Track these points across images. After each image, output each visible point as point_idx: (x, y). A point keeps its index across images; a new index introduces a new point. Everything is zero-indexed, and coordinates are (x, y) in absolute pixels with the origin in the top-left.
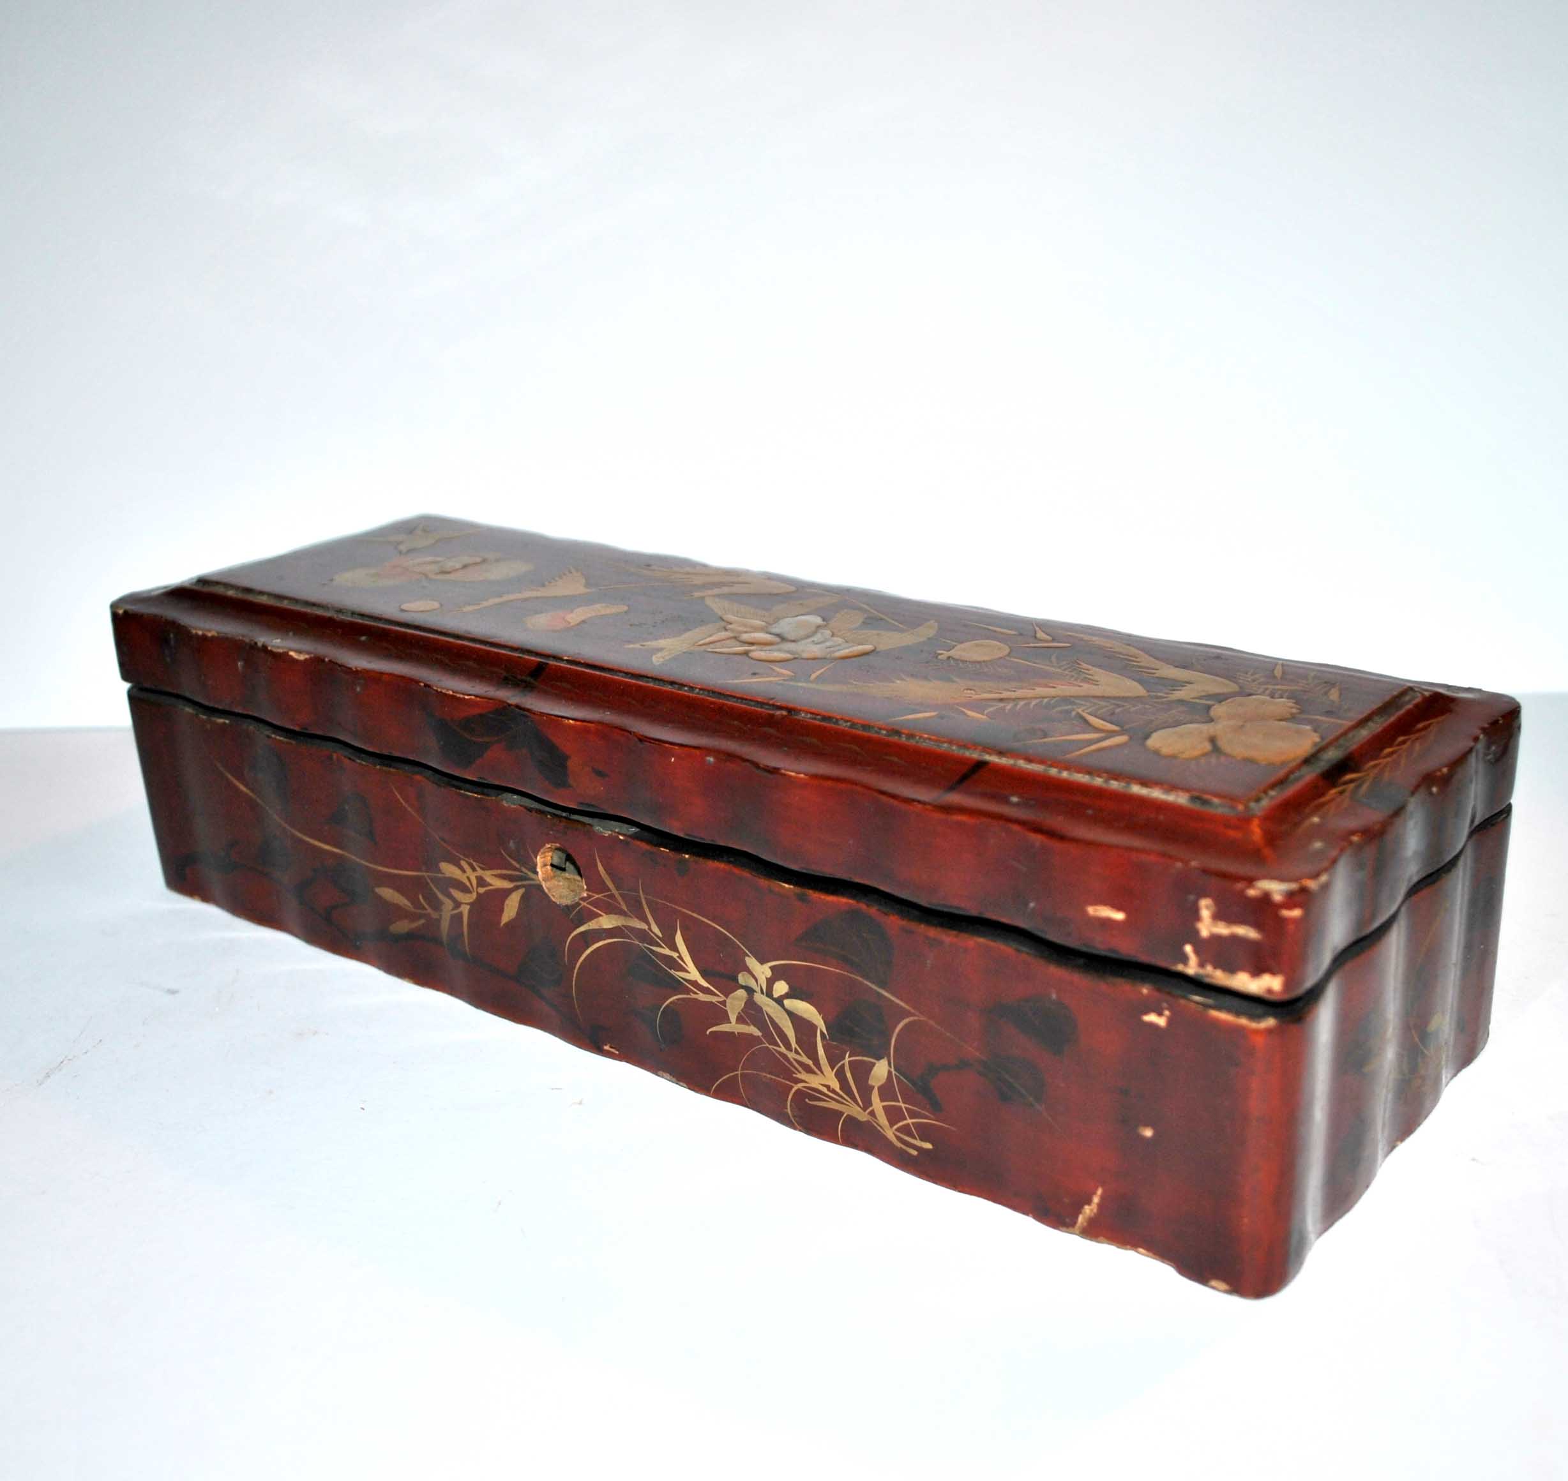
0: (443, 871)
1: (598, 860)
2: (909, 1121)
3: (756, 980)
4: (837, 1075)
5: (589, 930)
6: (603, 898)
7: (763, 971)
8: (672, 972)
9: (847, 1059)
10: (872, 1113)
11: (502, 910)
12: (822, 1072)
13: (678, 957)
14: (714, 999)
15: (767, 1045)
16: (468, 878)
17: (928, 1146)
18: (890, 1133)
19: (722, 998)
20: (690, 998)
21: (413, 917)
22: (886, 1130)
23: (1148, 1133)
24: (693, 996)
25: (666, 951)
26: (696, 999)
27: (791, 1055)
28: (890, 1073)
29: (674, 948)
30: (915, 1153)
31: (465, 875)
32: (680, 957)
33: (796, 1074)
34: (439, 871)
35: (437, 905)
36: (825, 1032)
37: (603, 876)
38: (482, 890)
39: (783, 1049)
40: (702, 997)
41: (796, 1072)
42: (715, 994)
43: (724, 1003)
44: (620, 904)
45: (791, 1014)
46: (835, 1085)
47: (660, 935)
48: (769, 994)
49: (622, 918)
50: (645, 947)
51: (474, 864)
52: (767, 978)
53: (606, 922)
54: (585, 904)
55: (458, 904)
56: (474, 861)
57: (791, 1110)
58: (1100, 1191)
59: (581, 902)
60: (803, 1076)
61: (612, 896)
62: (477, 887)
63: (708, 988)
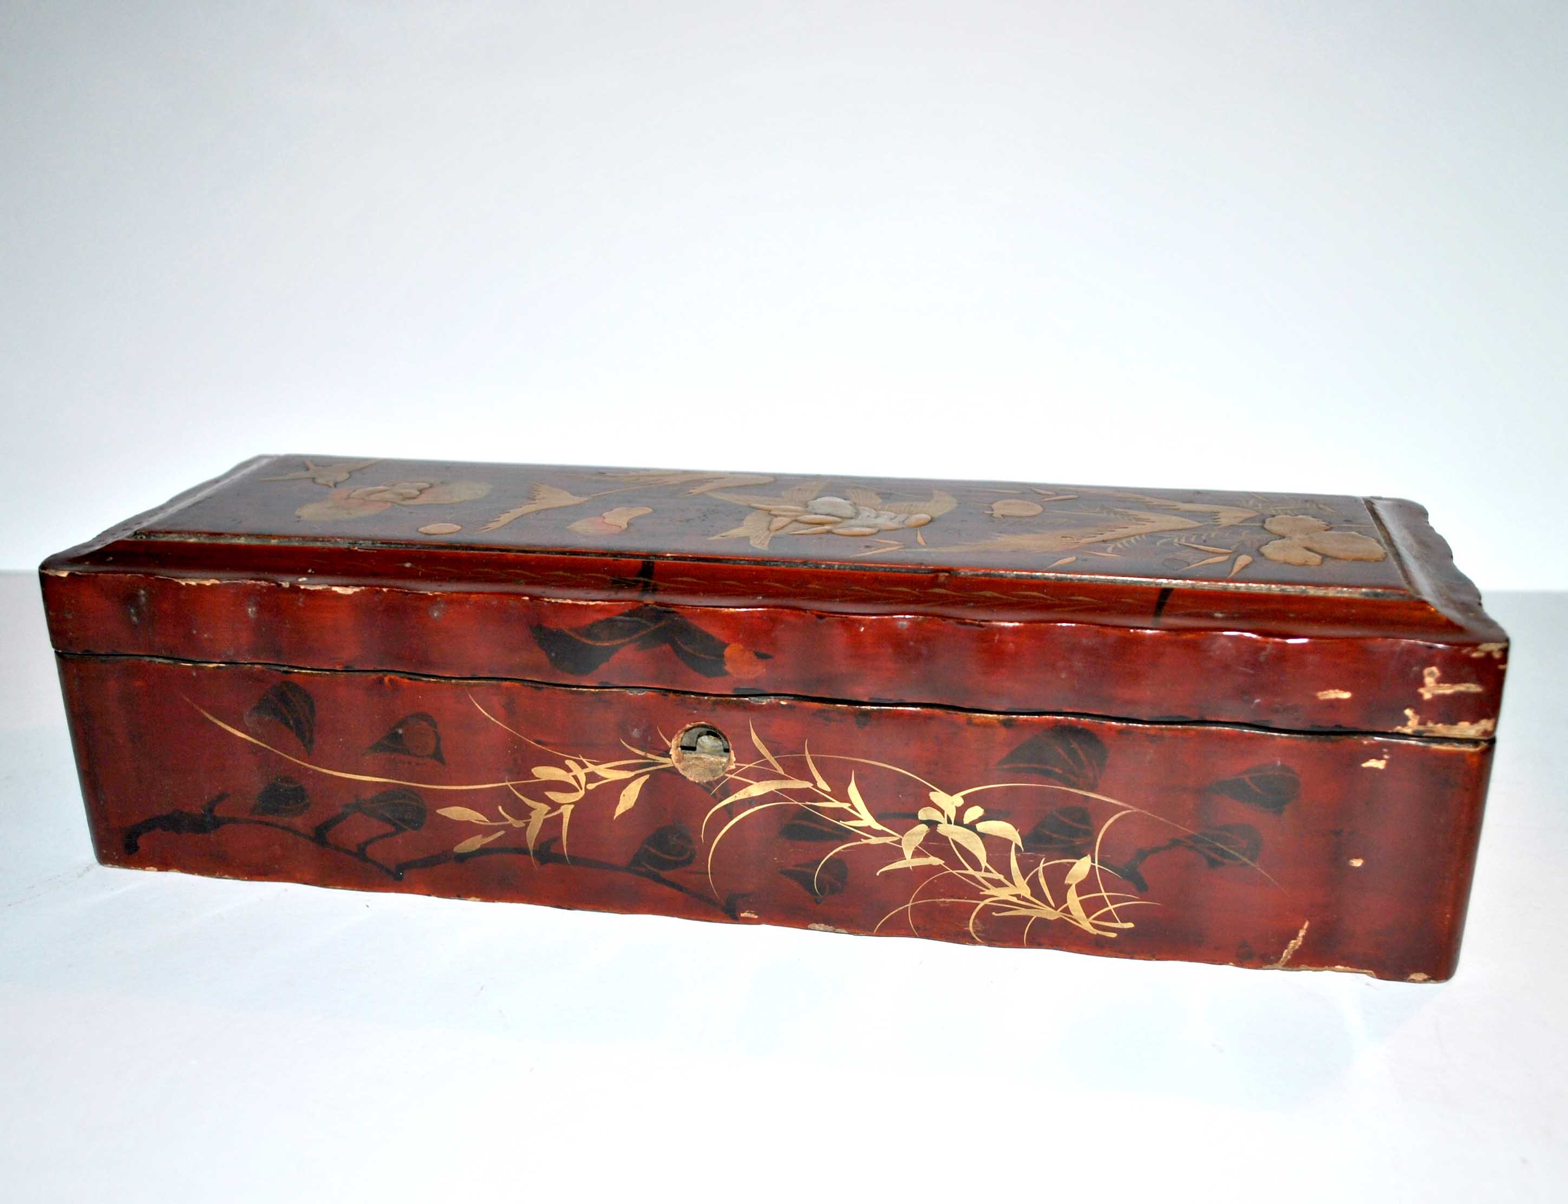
0: (537, 776)
1: (752, 730)
2: (1111, 907)
3: (942, 812)
4: (1029, 884)
5: (736, 801)
6: (754, 766)
7: (949, 802)
8: (841, 823)
9: (1042, 865)
10: (1067, 910)
11: (617, 802)
12: (1014, 884)
13: (849, 807)
14: (888, 840)
15: (951, 871)
16: (575, 777)
17: (1130, 925)
18: (1086, 924)
19: (898, 836)
20: (861, 845)
21: (486, 831)
22: (1080, 922)
23: (1357, 863)
24: (864, 841)
25: (836, 804)
26: (868, 844)
27: (978, 875)
28: (1093, 868)
29: (846, 799)
30: (1113, 935)
31: (571, 774)
32: (853, 807)
33: (983, 891)
34: (533, 777)
35: (524, 813)
36: (1020, 845)
37: (757, 745)
38: (591, 786)
39: (971, 871)
40: (874, 840)
41: (984, 889)
42: (889, 835)
43: (899, 842)
44: (776, 769)
45: (982, 835)
46: (1026, 892)
47: (828, 789)
48: (959, 822)
49: (779, 782)
50: (807, 806)
51: (584, 760)
52: (956, 807)
53: (757, 789)
54: (733, 776)
55: (555, 806)
56: (584, 758)
57: (973, 928)
58: (1306, 925)
59: (727, 775)
60: (993, 891)
61: (767, 763)
62: (587, 783)
63: (882, 831)
